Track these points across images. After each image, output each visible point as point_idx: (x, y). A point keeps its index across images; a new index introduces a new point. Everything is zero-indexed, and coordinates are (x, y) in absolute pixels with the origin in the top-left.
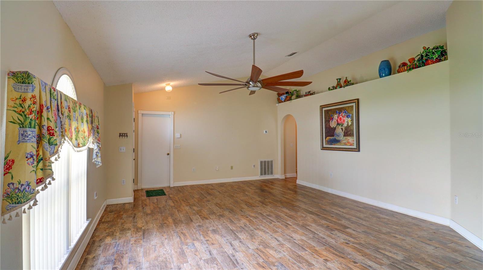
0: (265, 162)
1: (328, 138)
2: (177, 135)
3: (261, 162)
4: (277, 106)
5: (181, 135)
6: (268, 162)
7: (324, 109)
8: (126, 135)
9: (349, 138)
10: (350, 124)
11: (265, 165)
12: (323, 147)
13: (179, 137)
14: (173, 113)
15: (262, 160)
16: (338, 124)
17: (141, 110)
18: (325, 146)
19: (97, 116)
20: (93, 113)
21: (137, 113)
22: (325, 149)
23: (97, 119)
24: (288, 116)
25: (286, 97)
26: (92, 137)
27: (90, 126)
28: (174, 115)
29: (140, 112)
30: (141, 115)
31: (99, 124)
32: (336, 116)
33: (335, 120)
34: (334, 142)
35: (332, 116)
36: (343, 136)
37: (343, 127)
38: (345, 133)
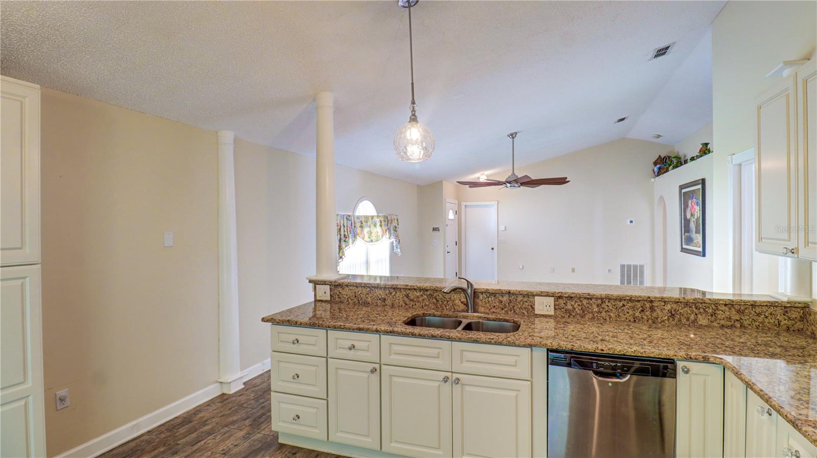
0: (629, 266)
1: (686, 234)
2: (502, 228)
3: (623, 266)
4: (654, 182)
5: (505, 227)
6: (635, 267)
7: (684, 191)
8: (438, 229)
9: (698, 235)
10: (699, 215)
11: (629, 270)
12: (682, 248)
13: (504, 229)
14: (496, 202)
15: (623, 263)
16: (692, 215)
17: (465, 201)
18: (684, 246)
19: (396, 219)
20: (389, 218)
21: (459, 205)
22: (684, 250)
23: (396, 221)
24: (661, 198)
25: (660, 169)
26: (387, 235)
27: (384, 228)
28: (498, 205)
29: (463, 204)
30: (464, 207)
31: (399, 224)
32: (690, 201)
33: (689, 208)
34: (689, 240)
35: (688, 202)
36: (694, 232)
37: (694, 220)
38: (696, 228)
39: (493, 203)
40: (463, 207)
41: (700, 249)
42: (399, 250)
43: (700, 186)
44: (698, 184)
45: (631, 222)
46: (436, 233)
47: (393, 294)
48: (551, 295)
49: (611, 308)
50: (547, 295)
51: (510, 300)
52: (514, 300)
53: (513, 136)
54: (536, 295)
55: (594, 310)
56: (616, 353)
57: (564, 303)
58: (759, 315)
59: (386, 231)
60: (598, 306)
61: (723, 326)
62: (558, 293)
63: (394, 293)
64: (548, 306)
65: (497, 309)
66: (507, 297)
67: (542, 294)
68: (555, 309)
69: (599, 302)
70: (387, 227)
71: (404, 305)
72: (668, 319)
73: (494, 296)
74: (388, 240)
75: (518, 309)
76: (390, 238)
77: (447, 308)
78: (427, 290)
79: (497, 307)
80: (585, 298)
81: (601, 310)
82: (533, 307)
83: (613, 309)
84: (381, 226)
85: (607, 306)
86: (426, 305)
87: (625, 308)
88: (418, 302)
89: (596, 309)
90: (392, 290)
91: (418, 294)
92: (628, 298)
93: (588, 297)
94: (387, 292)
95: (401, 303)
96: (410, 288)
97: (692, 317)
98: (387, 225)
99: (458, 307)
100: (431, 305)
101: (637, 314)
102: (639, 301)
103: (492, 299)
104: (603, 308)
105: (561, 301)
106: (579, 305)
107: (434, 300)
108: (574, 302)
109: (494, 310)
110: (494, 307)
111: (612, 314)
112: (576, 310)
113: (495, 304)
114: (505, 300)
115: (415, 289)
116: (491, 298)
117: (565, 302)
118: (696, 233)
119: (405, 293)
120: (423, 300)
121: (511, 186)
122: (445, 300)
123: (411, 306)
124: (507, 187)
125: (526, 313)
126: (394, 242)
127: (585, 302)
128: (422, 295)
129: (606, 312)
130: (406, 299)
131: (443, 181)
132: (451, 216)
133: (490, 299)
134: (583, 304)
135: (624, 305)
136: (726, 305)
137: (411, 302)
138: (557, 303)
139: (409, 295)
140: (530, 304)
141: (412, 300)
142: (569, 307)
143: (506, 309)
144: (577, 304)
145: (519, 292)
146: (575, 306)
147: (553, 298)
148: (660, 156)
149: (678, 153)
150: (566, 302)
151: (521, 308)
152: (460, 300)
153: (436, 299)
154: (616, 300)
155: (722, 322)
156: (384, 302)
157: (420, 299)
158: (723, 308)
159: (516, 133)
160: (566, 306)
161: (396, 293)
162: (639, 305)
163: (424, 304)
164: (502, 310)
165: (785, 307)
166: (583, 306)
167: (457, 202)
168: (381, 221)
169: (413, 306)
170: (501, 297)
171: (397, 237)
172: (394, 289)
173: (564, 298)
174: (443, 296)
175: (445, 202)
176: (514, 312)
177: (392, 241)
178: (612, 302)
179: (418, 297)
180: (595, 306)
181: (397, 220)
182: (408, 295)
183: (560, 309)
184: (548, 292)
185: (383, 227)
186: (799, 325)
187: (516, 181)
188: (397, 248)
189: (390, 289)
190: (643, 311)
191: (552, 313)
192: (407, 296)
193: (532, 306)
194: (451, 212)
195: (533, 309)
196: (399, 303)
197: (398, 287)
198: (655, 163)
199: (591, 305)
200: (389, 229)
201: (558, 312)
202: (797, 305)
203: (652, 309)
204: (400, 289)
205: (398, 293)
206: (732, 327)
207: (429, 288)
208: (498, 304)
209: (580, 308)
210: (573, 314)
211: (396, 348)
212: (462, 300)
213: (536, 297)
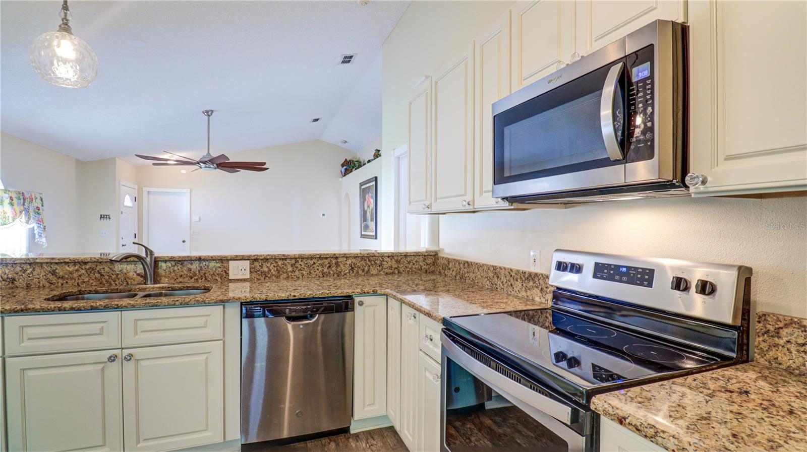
1: (365, 223)
2: (195, 218)
4: (341, 181)
5: (200, 218)
7: (363, 187)
8: (108, 217)
12: (361, 235)
13: (198, 220)
14: (190, 190)
17: (148, 186)
18: (363, 233)
19: (39, 198)
20: (27, 195)
21: (140, 191)
22: (363, 236)
23: (39, 201)
24: (347, 194)
25: (346, 170)
26: (23, 218)
27: (18, 209)
28: (190, 193)
29: (145, 189)
30: (147, 193)
31: (44, 204)
32: (367, 196)
33: (366, 201)
34: (366, 227)
35: (365, 196)
36: (370, 220)
37: (370, 210)
38: (371, 217)
39: (185, 190)
40: (145, 194)
41: (374, 234)
42: (44, 240)
43: (373, 183)
44: (373, 181)
45: (323, 215)
46: (105, 222)
47: (28, 272)
48: (247, 258)
49: (303, 266)
50: (243, 258)
51: (201, 267)
52: (206, 267)
53: (209, 113)
54: (231, 260)
55: (289, 270)
56: (307, 296)
57: (260, 266)
58: (409, 263)
59: (21, 212)
60: (292, 266)
61: (387, 273)
62: (254, 256)
63: (31, 269)
64: (243, 270)
65: (184, 278)
66: (197, 265)
67: (237, 258)
68: (251, 272)
69: (293, 261)
70: (22, 208)
71: (47, 285)
72: (349, 272)
73: (182, 264)
74: (25, 225)
75: (210, 277)
76: (27, 222)
77: (117, 283)
78: (85, 263)
79: (185, 276)
80: (280, 259)
81: (295, 269)
82: (228, 272)
83: (305, 267)
84: (11, 204)
85: (301, 265)
86: (84, 282)
87: (315, 266)
88: (72, 279)
89: (290, 269)
90: (25, 267)
91: (71, 269)
92: (318, 256)
93: (283, 257)
94: (18, 269)
95: (43, 282)
96: (57, 261)
97: (366, 268)
98: (24, 204)
99: (132, 281)
100: (91, 281)
101: (326, 270)
102: (327, 258)
103: (179, 268)
104: (297, 267)
105: (257, 264)
106: (274, 266)
107: (97, 275)
108: (269, 264)
109: (181, 280)
110: (181, 276)
111: (304, 272)
112: (272, 271)
113: (182, 273)
114: (195, 267)
115: (66, 263)
116: (178, 266)
117: (260, 264)
118: (371, 221)
119: (49, 269)
120: (80, 276)
121: (206, 167)
122: (113, 273)
123: (60, 284)
124: (201, 167)
125: (219, 280)
126: (36, 228)
127: (280, 263)
128: (77, 270)
129: (299, 270)
130: (50, 276)
131: (117, 159)
132: (128, 202)
133: (176, 268)
134: (278, 265)
135: (314, 263)
136: (389, 257)
137: (60, 281)
138: (253, 266)
139: (57, 271)
140: (224, 269)
141: (62, 278)
142: (265, 269)
143: (195, 278)
144: (272, 265)
145: (212, 258)
146: (271, 268)
147: (249, 261)
148: (346, 159)
149: (359, 158)
150: (262, 264)
151: (214, 274)
152: (135, 272)
153: (99, 273)
154: (307, 258)
155: (387, 271)
156: (13, 283)
157: (75, 275)
158: (387, 259)
159: (212, 111)
160: (262, 268)
161: (34, 269)
162: (326, 261)
163: (80, 281)
164: (191, 278)
165: (425, 256)
166: (278, 267)
167: (136, 187)
168: (11, 197)
169: (62, 284)
170: (190, 265)
171: (40, 222)
172: (30, 264)
173: (260, 261)
174: (110, 269)
175: (119, 184)
176: (206, 279)
177: (31, 226)
178: (304, 261)
179: (71, 273)
180: (289, 266)
181: (41, 200)
182: (54, 271)
183: (256, 272)
184: (243, 256)
185: (15, 206)
186: (432, 268)
187: (212, 161)
188: (40, 236)
189: (23, 265)
190: (330, 267)
191: (248, 276)
192: (54, 273)
193: (225, 272)
194: (127, 197)
195: (227, 274)
196: (39, 283)
197: (38, 261)
198: (343, 165)
199: (286, 265)
200: (27, 211)
201: (254, 275)
202: (431, 254)
203: (337, 264)
204: (42, 263)
205: (38, 270)
206: (393, 273)
207: (89, 260)
208: (186, 273)
209: (276, 269)
210: (269, 276)
211: (30, 332)
212: (138, 272)
213: (230, 262)
